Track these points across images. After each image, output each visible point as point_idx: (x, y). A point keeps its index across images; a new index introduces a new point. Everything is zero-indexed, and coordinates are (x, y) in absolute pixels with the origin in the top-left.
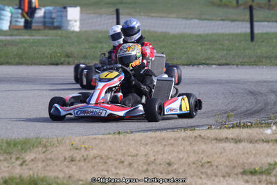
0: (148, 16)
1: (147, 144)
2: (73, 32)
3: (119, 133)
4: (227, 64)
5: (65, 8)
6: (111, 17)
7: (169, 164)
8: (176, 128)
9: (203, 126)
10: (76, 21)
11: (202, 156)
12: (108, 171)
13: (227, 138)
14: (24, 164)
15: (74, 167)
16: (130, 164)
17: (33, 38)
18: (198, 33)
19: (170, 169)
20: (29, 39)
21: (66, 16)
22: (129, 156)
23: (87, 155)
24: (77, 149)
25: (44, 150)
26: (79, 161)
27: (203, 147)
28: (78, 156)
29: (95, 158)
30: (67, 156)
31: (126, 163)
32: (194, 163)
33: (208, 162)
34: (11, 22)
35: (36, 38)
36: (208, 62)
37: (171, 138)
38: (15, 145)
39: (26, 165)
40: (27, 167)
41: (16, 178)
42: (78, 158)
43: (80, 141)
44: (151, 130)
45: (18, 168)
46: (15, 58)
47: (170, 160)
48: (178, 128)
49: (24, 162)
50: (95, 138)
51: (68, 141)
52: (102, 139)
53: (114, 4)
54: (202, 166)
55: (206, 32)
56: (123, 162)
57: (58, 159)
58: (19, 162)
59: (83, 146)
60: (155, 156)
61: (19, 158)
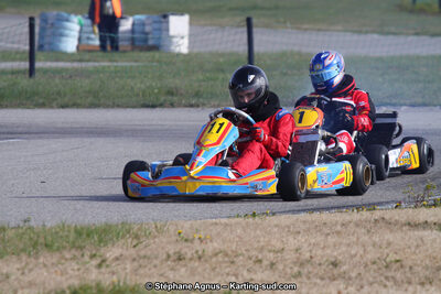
0: (298, 28)
1: (299, 233)
2: (179, 55)
3: (254, 215)
4: (425, 105)
5: (165, 17)
6: (240, 30)
7: (335, 264)
8: (343, 207)
9: (387, 203)
10: (182, 38)
11: (386, 251)
12: (236, 276)
13: (426, 222)
14: (104, 264)
15: (183, 270)
16: (272, 264)
17: (115, 64)
18: (378, 54)
19: (335, 272)
20: (109, 67)
21: (168, 30)
22: (270, 251)
23: (204, 251)
24: (186, 240)
25: (135, 242)
26: (191, 259)
27: (389, 236)
28: (188, 251)
29: (216, 255)
30: (171, 252)
31: (265, 263)
32: (374, 263)
33: (398, 261)
34: (80, 39)
35: (120, 64)
36: (394, 101)
37: (337, 222)
38: (88, 235)
39: (107, 266)
40: (108, 270)
41: (91, 288)
42: (189, 255)
43: (191, 228)
44: (304, 211)
45: (95, 270)
46: (87, 97)
47: (335, 257)
48: (347, 207)
49: (103, 261)
50: (216, 224)
51: (172, 229)
52: (227, 225)
53: (243, 10)
54: (387, 267)
55: (391, 54)
56: (260, 261)
57: (156, 258)
58: (95, 262)
59: (196, 236)
60: (311, 251)
61: (95, 255)
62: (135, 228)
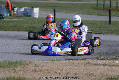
0: (67, 12)
1: (67, 65)
2: (36, 18)
3: (55, 60)
4: (99, 33)
5: (33, 8)
7: (76, 74)
8: (78, 59)
9: (90, 58)
10: (37, 13)
11: (89, 71)
12: (50, 76)
13: (100, 64)
14: (15, 72)
15: (36, 74)
16: (60, 73)
18: (87, 20)
19: (76, 76)
20: (18, 20)
21: (33, 11)
22: (59, 70)
23: (42, 69)
24: (37, 66)
25: (24, 66)
27: (90, 67)
28: (38, 69)
29: (45, 70)
30: (33, 69)
31: (58, 73)
32: (86, 74)
33: (92, 74)
37: (76, 63)
38: (11, 64)
39: (16, 72)
41: (12, 78)
42: (38, 70)
43: (39, 63)
44: (68, 60)
45: (13, 73)
46: (12, 28)
47: (76, 72)
48: (79, 59)
49: (15, 71)
50: (45, 62)
51: (34, 63)
52: (48, 63)
53: (53, 7)
54: (89, 75)
55: (91, 20)
56: (56, 73)
57: (29, 70)
58: (13, 71)
59: (40, 65)
60: (70, 70)
61: (13, 69)
62: (24, 63)
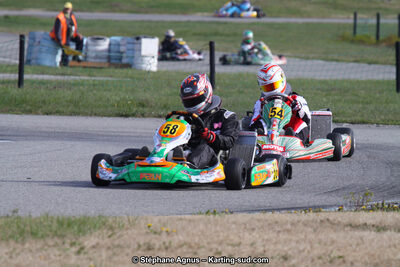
1: (254, 229)
2: (149, 72)
3: (215, 213)
4: (363, 123)
5: (138, 39)
7: (285, 258)
8: (293, 208)
9: (331, 206)
10: (153, 57)
11: (331, 248)
13: (366, 224)
14: (82, 252)
17: (93, 78)
18: (322, 78)
19: (286, 265)
20: (88, 81)
21: (140, 50)
22: (228, 245)
23: (170, 243)
24: (155, 233)
25: (110, 233)
26: (159, 249)
27: (333, 235)
28: (157, 243)
29: (181, 246)
30: (141, 243)
32: (320, 258)
33: (340, 257)
35: (97, 78)
36: (337, 119)
37: (287, 222)
38: (69, 225)
39: (85, 253)
40: (86, 256)
42: (157, 246)
43: (160, 221)
44: (258, 211)
45: (74, 257)
46: (68, 106)
47: (286, 252)
48: (296, 209)
49: (82, 248)
50: (181, 219)
51: (143, 222)
52: (190, 221)
53: (206, 35)
54: (331, 262)
55: (334, 78)
56: (220, 253)
57: (129, 247)
58: (74, 249)
59: (164, 230)
60: (264, 246)
61: (74, 243)
62: (110, 220)
